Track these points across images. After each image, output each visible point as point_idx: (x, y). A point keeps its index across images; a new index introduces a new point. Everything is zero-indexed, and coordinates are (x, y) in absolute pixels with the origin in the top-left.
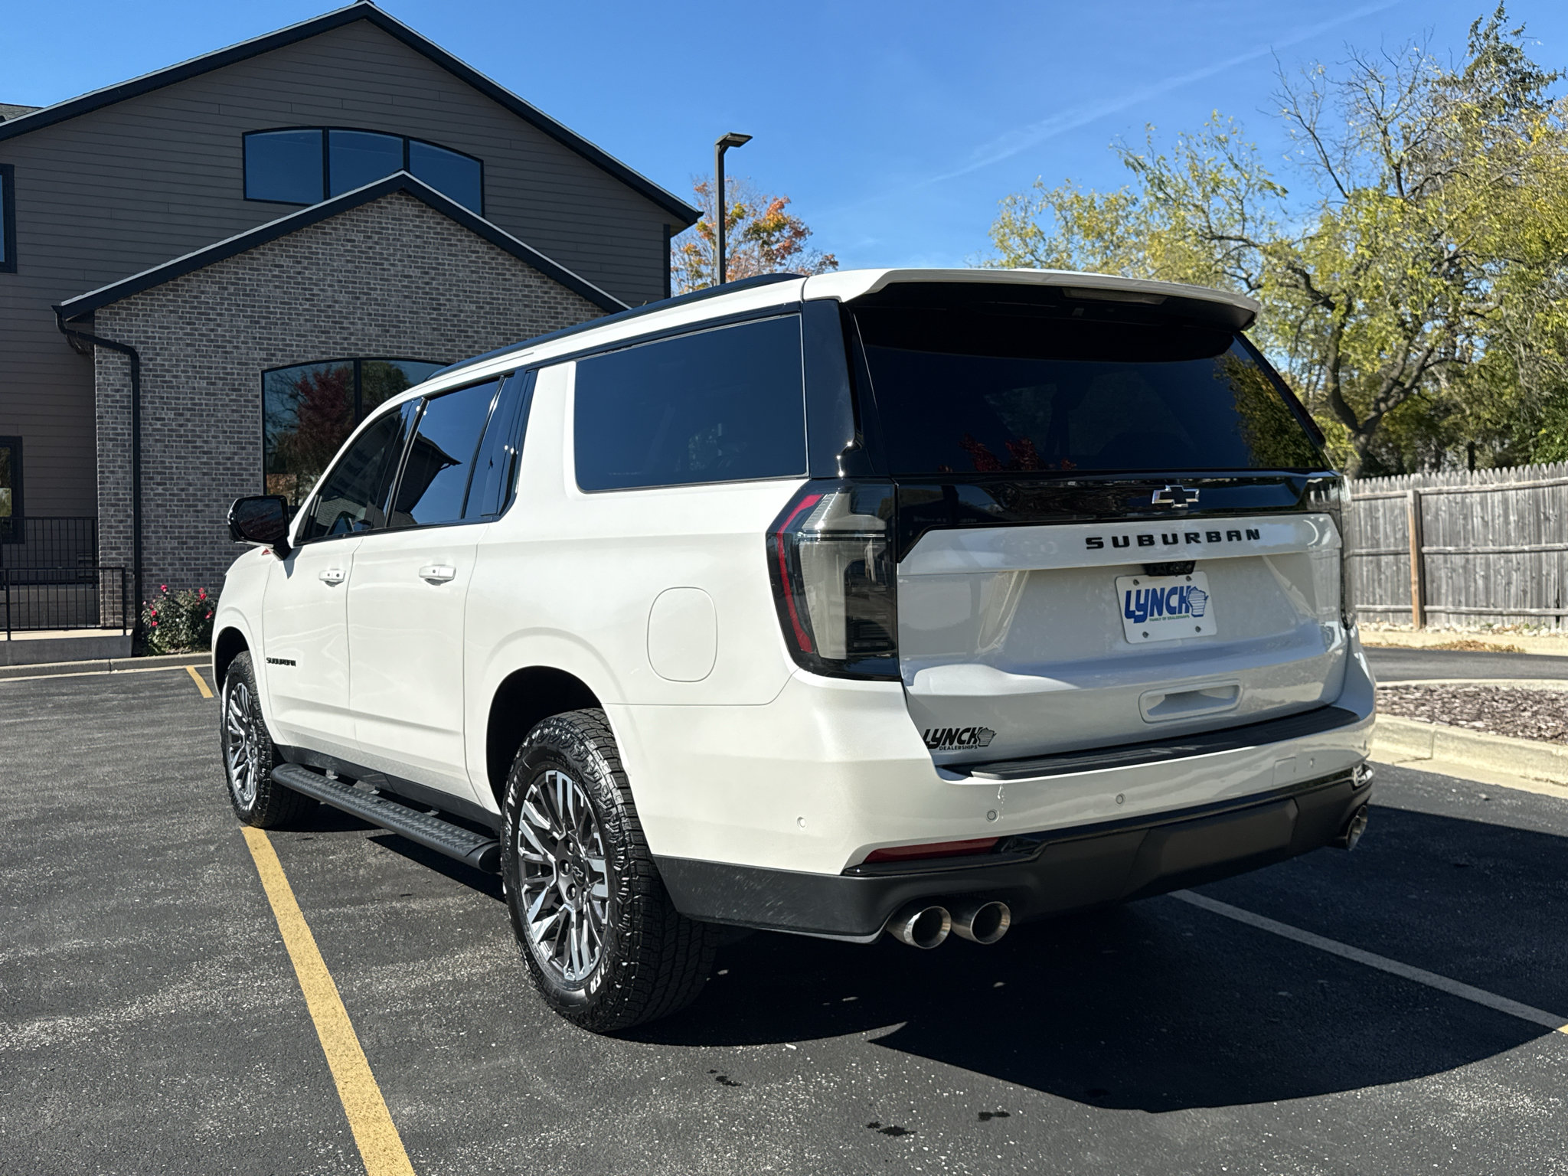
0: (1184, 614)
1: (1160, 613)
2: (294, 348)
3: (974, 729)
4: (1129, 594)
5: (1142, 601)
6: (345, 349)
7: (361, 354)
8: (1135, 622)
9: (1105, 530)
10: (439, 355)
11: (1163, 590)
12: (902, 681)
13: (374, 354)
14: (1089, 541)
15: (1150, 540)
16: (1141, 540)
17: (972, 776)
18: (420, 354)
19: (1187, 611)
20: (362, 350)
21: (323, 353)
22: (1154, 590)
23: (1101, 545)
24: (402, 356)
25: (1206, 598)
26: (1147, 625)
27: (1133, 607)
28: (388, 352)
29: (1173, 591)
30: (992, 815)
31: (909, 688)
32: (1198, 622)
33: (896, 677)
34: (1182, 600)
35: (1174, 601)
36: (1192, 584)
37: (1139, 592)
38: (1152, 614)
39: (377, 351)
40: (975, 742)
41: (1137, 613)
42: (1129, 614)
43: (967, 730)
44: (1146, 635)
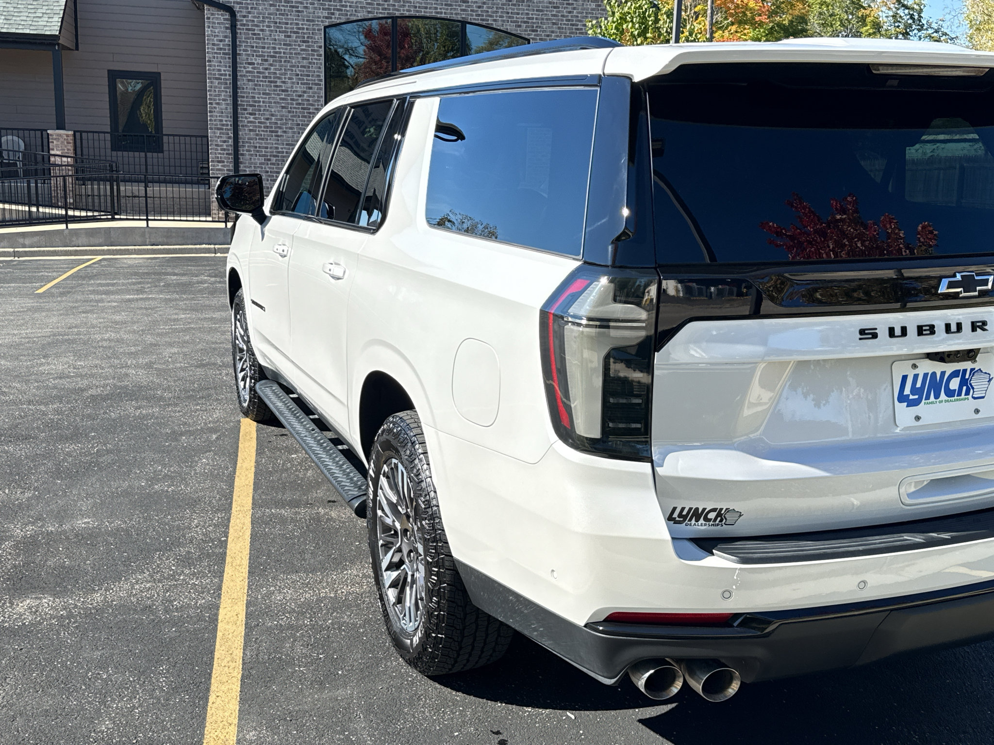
0: (963, 396)
1: (937, 396)
2: (348, 9)
3: (721, 509)
4: (905, 378)
5: (919, 385)
6: (385, 9)
7: (397, 14)
8: (907, 406)
9: (881, 321)
10: (456, 14)
11: (943, 373)
12: (652, 462)
13: (407, 14)
14: (862, 332)
15: (932, 330)
16: (920, 331)
17: (713, 554)
18: (441, 13)
19: (967, 393)
20: (398, 10)
21: (369, 12)
22: (934, 374)
23: (875, 336)
24: (428, 15)
25: (990, 380)
26: (922, 409)
27: (907, 391)
28: (417, 11)
29: (955, 374)
30: (727, 595)
31: (658, 469)
32: (978, 403)
33: (646, 458)
34: (964, 382)
35: (955, 384)
36: (976, 366)
37: (916, 377)
38: (928, 398)
39: (409, 11)
40: (721, 521)
41: (911, 397)
42: (902, 398)
43: (714, 510)
44: (918, 418)
